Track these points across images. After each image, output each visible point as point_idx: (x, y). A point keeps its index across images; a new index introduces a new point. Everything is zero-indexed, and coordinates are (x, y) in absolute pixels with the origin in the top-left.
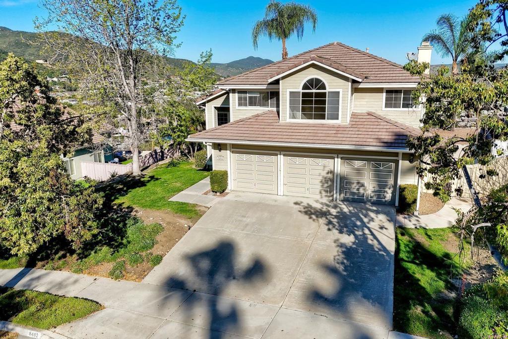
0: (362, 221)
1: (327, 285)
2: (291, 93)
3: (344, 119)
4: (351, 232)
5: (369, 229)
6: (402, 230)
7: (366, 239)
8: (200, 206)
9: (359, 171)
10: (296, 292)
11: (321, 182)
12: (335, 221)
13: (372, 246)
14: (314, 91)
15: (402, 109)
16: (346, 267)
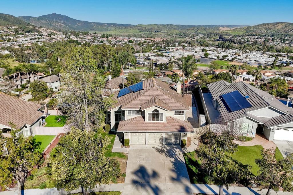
0: (174, 152)
1: (174, 175)
2: (148, 113)
3: (165, 121)
4: (173, 157)
5: (176, 155)
6: (184, 154)
7: (177, 158)
8: (125, 153)
9: (170, 136)
10: (168, 179)
11: (159, 140)
12: (167, 153)
13: (179, 161)
14: (156, 113)
15: (179, 115)
16: (176, 169)
